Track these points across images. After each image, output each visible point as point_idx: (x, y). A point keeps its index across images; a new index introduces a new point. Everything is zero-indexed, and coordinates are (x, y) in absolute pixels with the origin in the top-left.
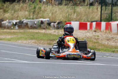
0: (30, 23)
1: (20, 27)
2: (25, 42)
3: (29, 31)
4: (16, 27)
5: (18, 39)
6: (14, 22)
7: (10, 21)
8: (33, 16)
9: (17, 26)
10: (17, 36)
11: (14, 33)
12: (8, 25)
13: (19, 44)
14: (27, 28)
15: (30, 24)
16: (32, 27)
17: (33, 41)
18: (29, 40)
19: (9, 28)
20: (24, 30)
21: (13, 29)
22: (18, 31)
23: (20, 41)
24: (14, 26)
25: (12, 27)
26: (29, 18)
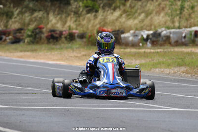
0: (175, 36)
1: (155, 43)
2: (167, 71)
3: (174, 51)
4: (148, 43)
5: (153, 65)
6: (145, 33)
7: (137, 32)
8: (179, 22)
9: (150, 42)
10: (151, 59)
11: (145, 55)
12: (132, 40)
13: (155, 75)
14: (169, 45)
15: (173, 38)
16: (178, 44)
17: (183, 69)
18: (174, 67)
19: (134, 45)
20: (164, 49)
21: (143, 47)
22: (152, 51)
23: (157, 70)
24: (144, 42)
25: (141, 44)
26: (172, 26)
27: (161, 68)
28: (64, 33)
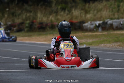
2: (108, 45)
5: (100, 42)
6: (97, 23)
7: (93, 22)
8: (118, 15)
9: (101, 28)
10: (99, 39)
11: (96, 36)
12: (90, 27)
15: (115, 24)
17: (118, 44)
18: (113, 43)
19: (91, 30)
22: (101, 33)
23: (102, 45)
24: (97, 28)
25: (95, 30)
26: (114, 17)
27: (105, 44)
28: (49, 24)
